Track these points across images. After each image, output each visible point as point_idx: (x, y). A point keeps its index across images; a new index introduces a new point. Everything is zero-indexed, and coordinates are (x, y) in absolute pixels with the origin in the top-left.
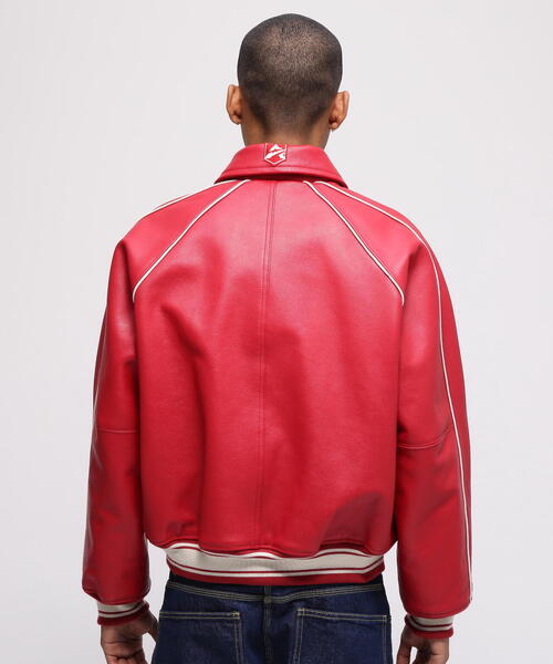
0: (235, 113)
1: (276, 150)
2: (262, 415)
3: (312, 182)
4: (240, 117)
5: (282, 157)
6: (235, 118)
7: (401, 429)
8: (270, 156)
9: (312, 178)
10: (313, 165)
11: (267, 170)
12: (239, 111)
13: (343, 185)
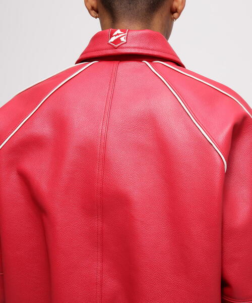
0: (93, 8)
1: (118, 34)
2: (99, 268)
3: (150, 61)
4: (97, 11)
5: (123, 39)
6: (93, 12)
7: (225, 284)
8: (113, 39)
9: (151, 58)
10: (151, 47)
11: (111, 52)
12: (95, 6)
13: (179, 64)
